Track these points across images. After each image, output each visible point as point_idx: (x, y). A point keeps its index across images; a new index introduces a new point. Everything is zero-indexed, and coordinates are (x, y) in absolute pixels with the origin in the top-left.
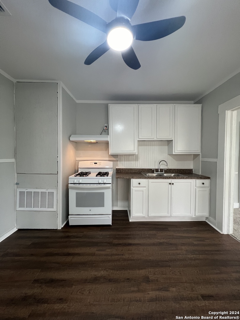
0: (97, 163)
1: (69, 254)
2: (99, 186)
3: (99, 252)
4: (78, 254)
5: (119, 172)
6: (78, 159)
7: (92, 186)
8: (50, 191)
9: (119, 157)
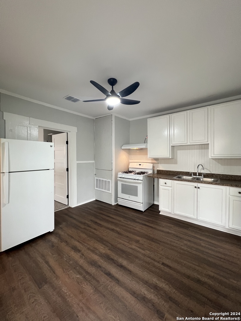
0: (140, 165)
1: (109, 217)
2: (134, 181)
3: (124, 221)
4: (113, 218)
5: (159, 172)
6: (130, 161)
7: (130, 180)
8: (109, 180)
9: (159, 160)
